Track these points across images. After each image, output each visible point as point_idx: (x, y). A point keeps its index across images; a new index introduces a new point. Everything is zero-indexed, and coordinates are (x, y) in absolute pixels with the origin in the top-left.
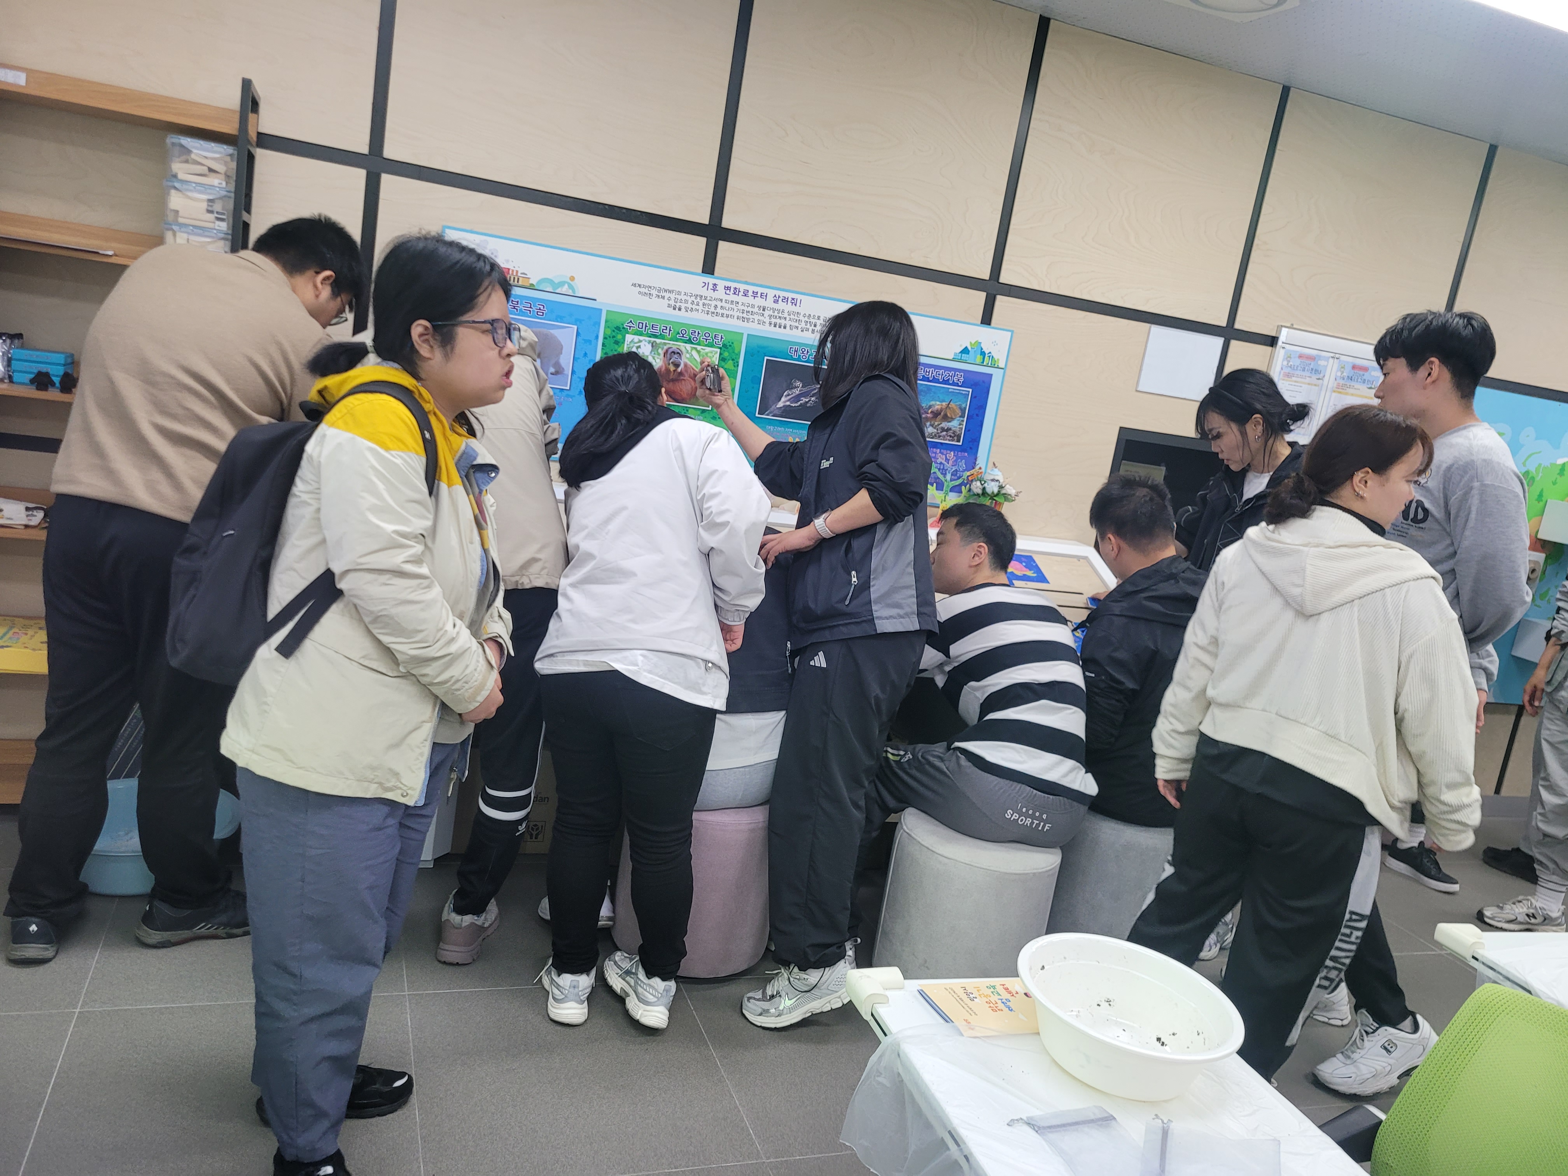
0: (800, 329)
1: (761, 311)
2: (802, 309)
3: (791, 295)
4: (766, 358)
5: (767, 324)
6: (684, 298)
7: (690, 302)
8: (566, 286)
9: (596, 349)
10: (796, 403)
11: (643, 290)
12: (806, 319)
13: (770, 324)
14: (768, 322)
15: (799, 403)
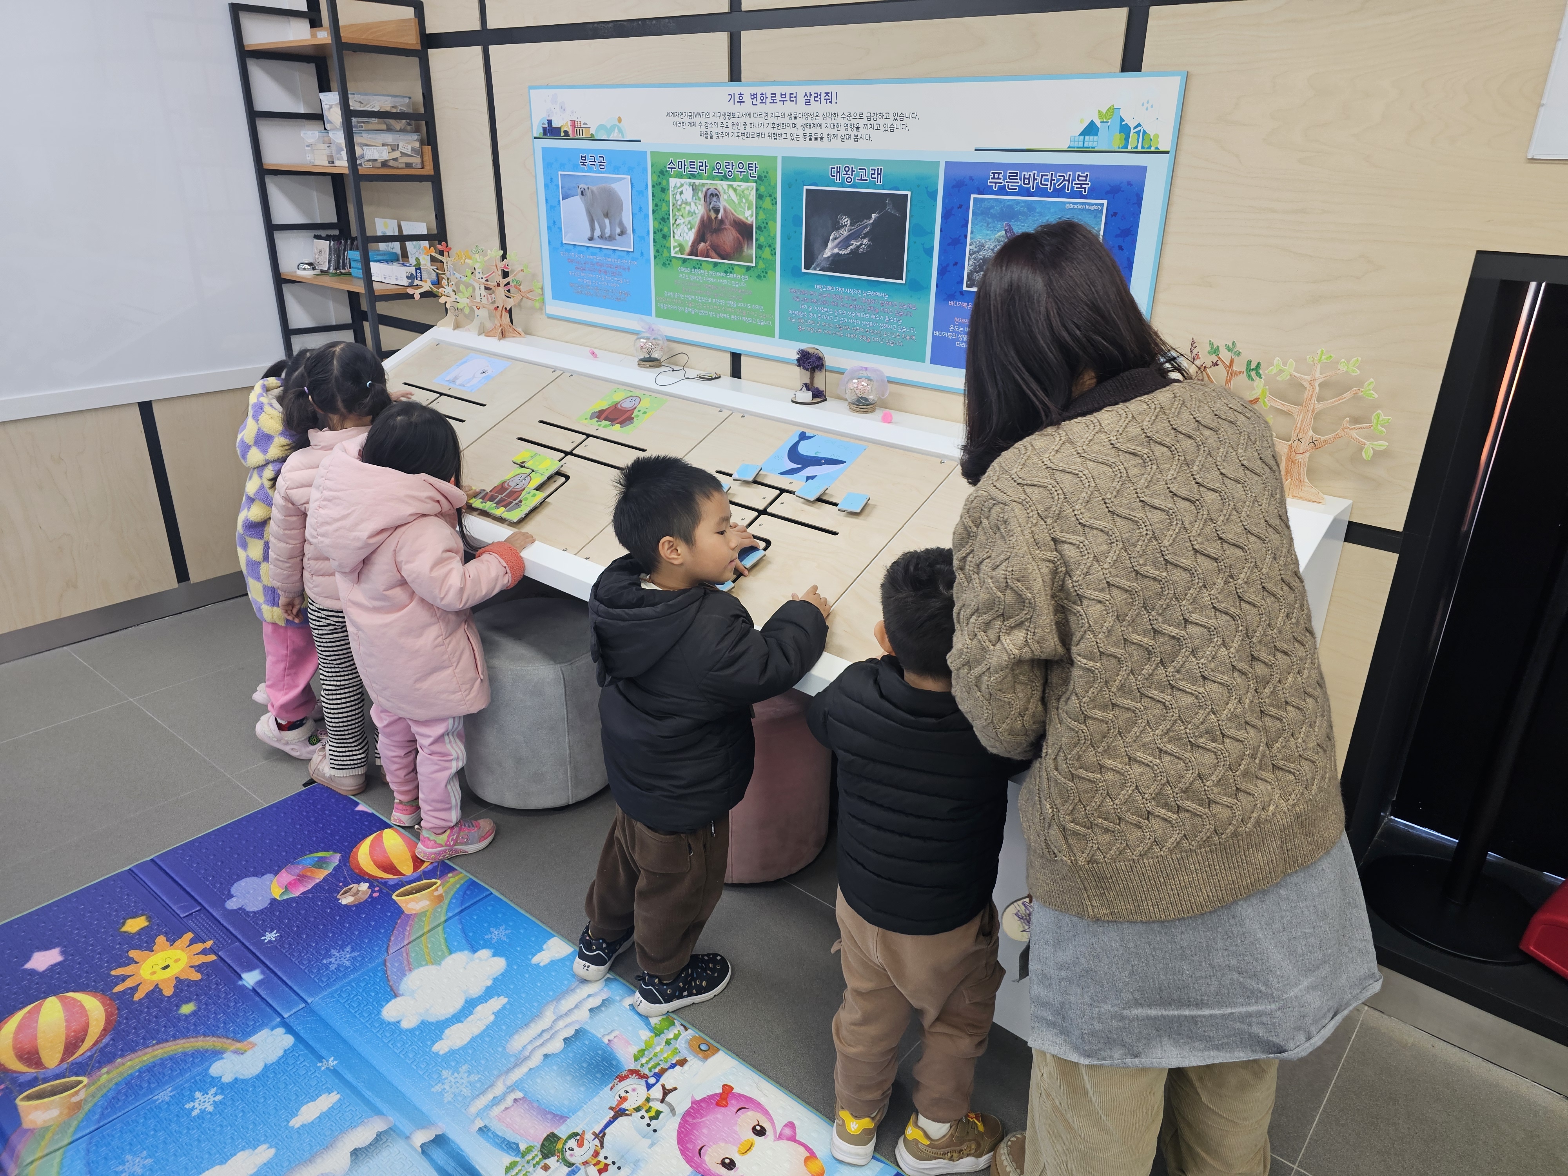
0: (840, 139)
1: (793, 121)
2: (838, 107)
3: (822, 89)
4: (805, 187)
5: (801, 139)
6: (712, 120)
7: (719, 124)
8: (616, 130)
9: (648, 201)
10: (846, 249)
11: (677, 119)
12: (846, 121)
13: (805, 137)
14: (801, 136)
15: (849, 249)
